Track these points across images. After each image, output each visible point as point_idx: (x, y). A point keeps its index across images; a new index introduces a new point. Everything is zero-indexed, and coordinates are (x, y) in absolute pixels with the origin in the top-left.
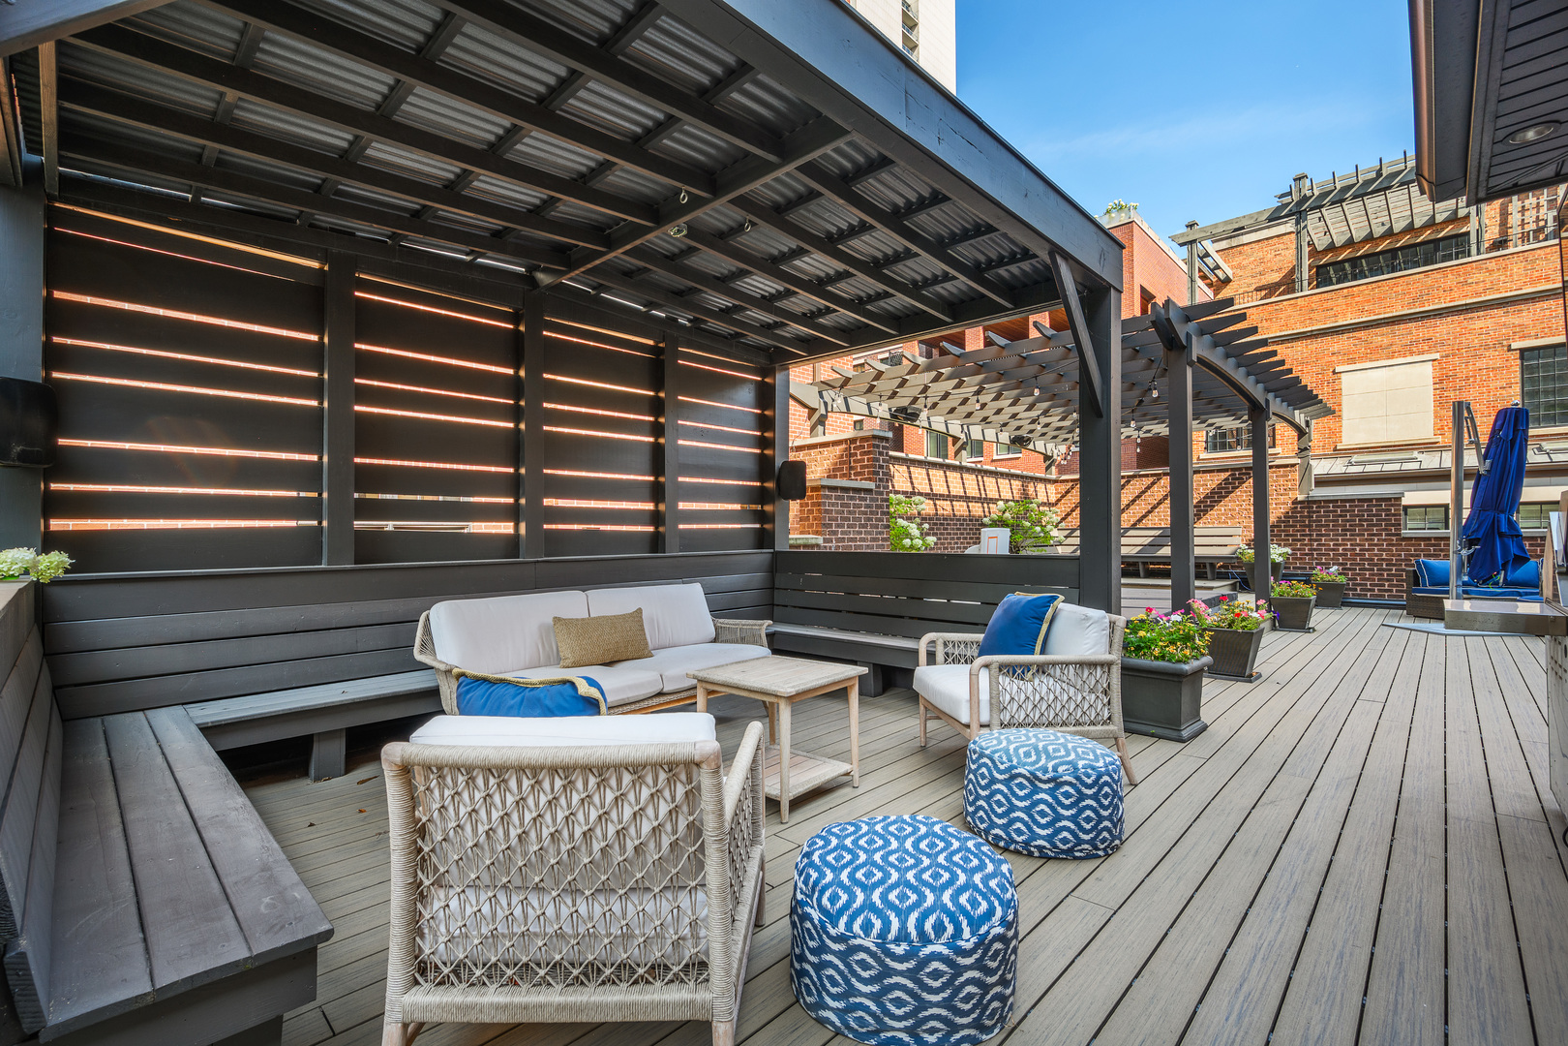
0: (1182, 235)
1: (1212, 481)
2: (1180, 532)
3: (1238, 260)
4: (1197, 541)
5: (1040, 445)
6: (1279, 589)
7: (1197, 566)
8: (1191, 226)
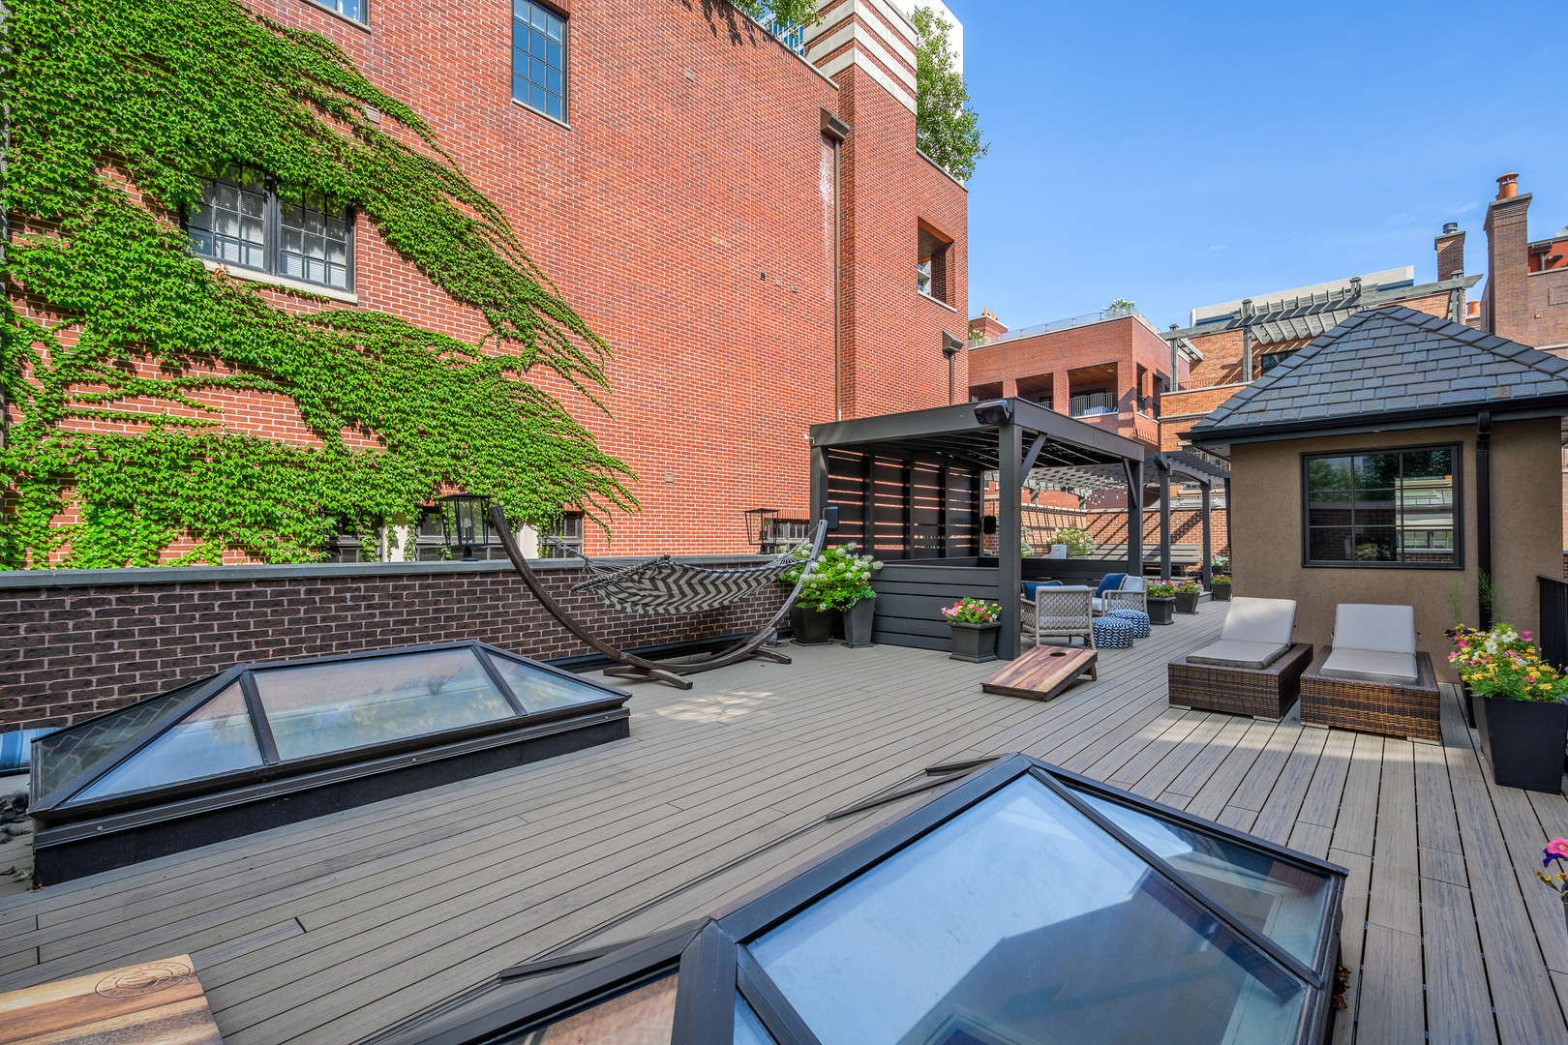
0: (1167, 333)
1: (1185, 517)
2: (1164, 549)
3: (1207, 346)
4: (1172, 553)
5: (1077, 491)
6: (1216, 579)
7: (1174, 568)
8: (1173, 327)
